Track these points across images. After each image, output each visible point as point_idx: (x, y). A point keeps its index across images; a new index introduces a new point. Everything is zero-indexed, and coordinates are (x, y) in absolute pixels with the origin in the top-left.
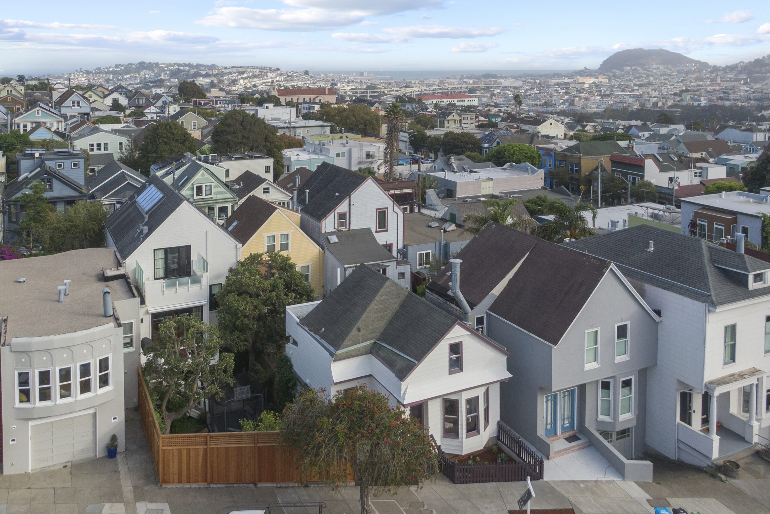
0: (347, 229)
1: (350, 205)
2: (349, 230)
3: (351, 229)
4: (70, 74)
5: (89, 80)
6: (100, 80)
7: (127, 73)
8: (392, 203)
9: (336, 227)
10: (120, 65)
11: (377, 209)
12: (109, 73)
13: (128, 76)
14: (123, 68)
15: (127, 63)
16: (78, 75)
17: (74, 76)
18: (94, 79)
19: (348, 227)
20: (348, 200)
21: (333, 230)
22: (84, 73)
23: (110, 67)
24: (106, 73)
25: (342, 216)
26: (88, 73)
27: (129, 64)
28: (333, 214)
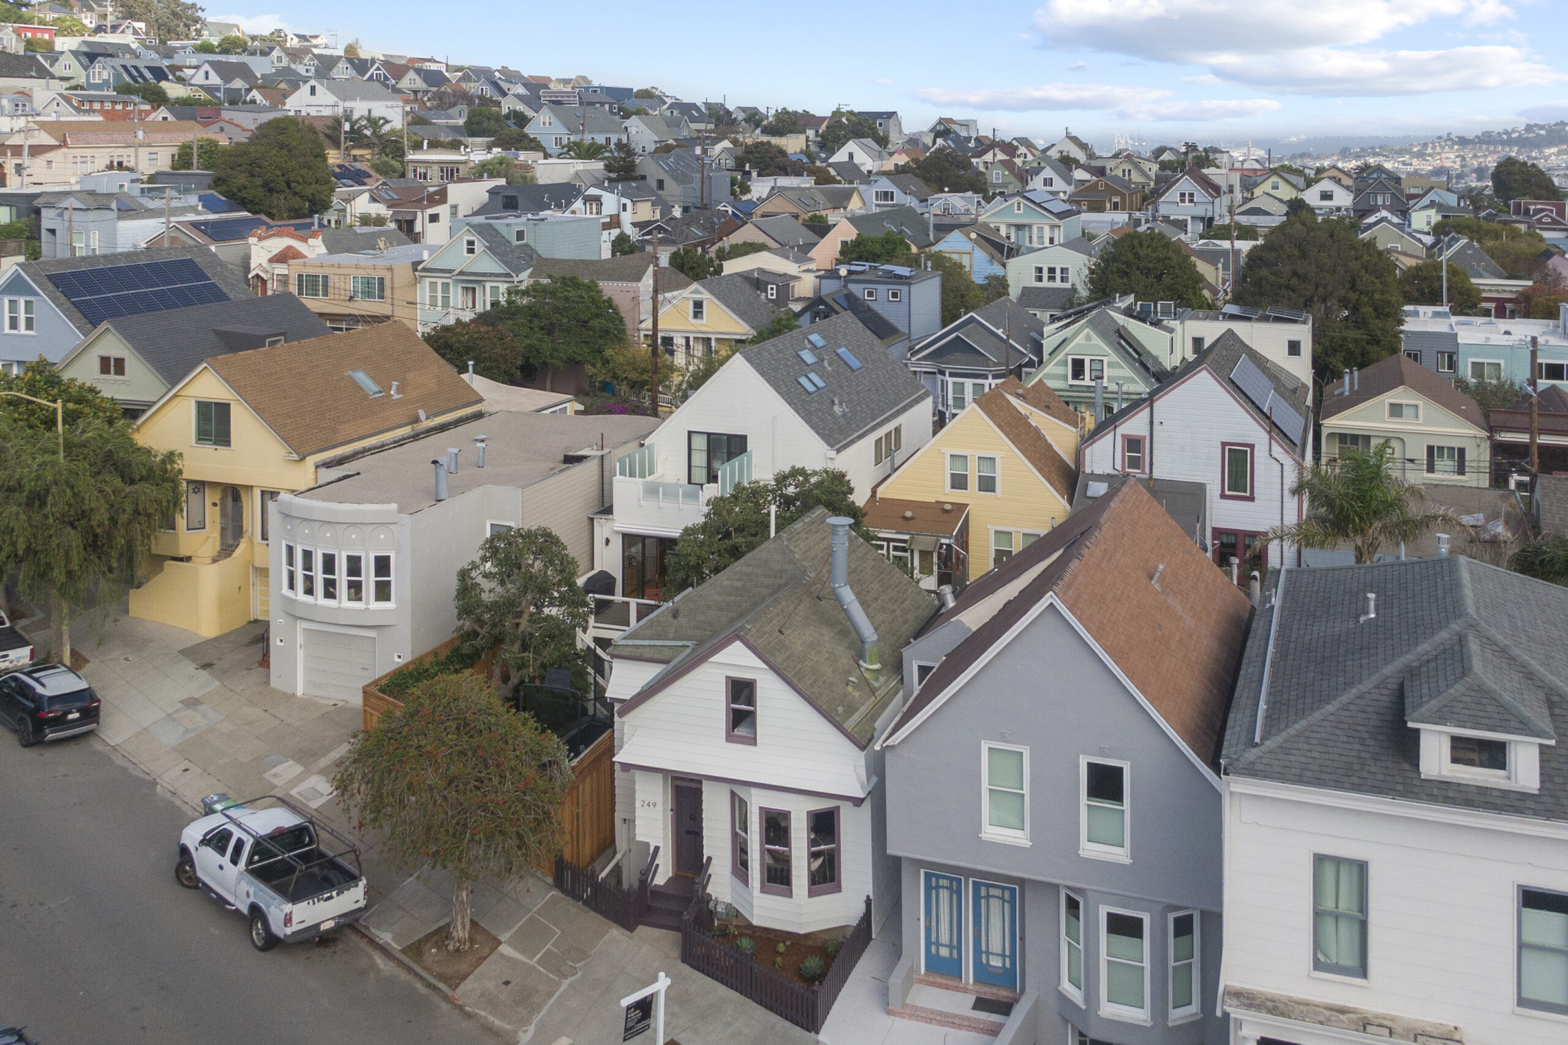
0: (1146, 476)
1: (1152, 423)
2: (1151, 478)
3: (1155, 475)
4: (1425, 145)
5: (1463, 159)
6: (1489, 159)
7: (1550, 144)
8: (1267, 436)
9: (1119, 467)
10: (1536, 125)
11: (1224, 444)
12: (1510, 142)
13: (1554, 150)
14: (1543, 132)
15: (1553, 122)
16: (1443, 148)
17: (1434, 148)
18: (1475, 156)
19: (1147, 470)
20: (1148, 410)
21: (1112, 472)
22: (1454, 143)
23: (1513, 131)
24: (1503, 143)
25: (1133, 444)
26: (1463, 141)
27: (1557, 124)
28: (1111, 435)
